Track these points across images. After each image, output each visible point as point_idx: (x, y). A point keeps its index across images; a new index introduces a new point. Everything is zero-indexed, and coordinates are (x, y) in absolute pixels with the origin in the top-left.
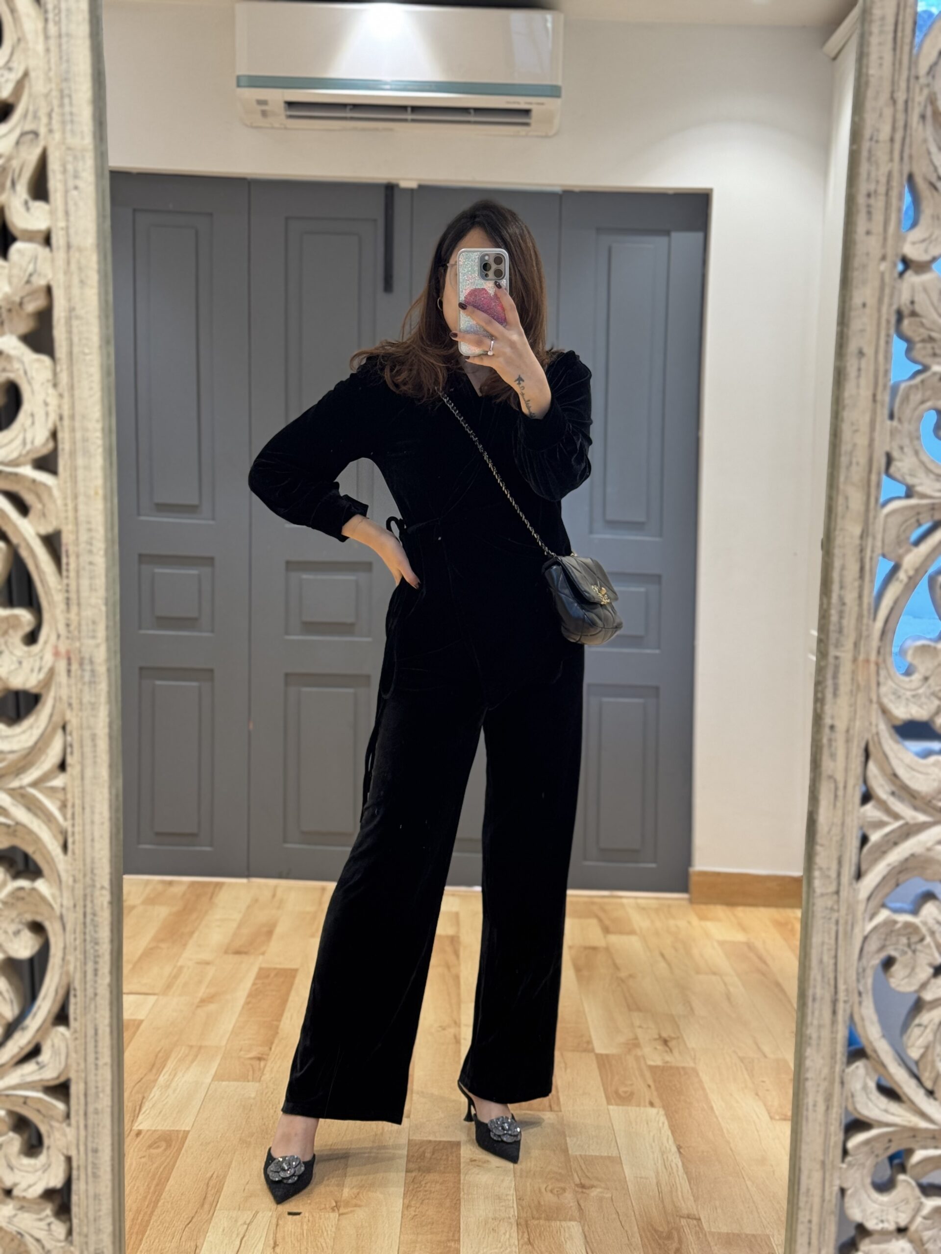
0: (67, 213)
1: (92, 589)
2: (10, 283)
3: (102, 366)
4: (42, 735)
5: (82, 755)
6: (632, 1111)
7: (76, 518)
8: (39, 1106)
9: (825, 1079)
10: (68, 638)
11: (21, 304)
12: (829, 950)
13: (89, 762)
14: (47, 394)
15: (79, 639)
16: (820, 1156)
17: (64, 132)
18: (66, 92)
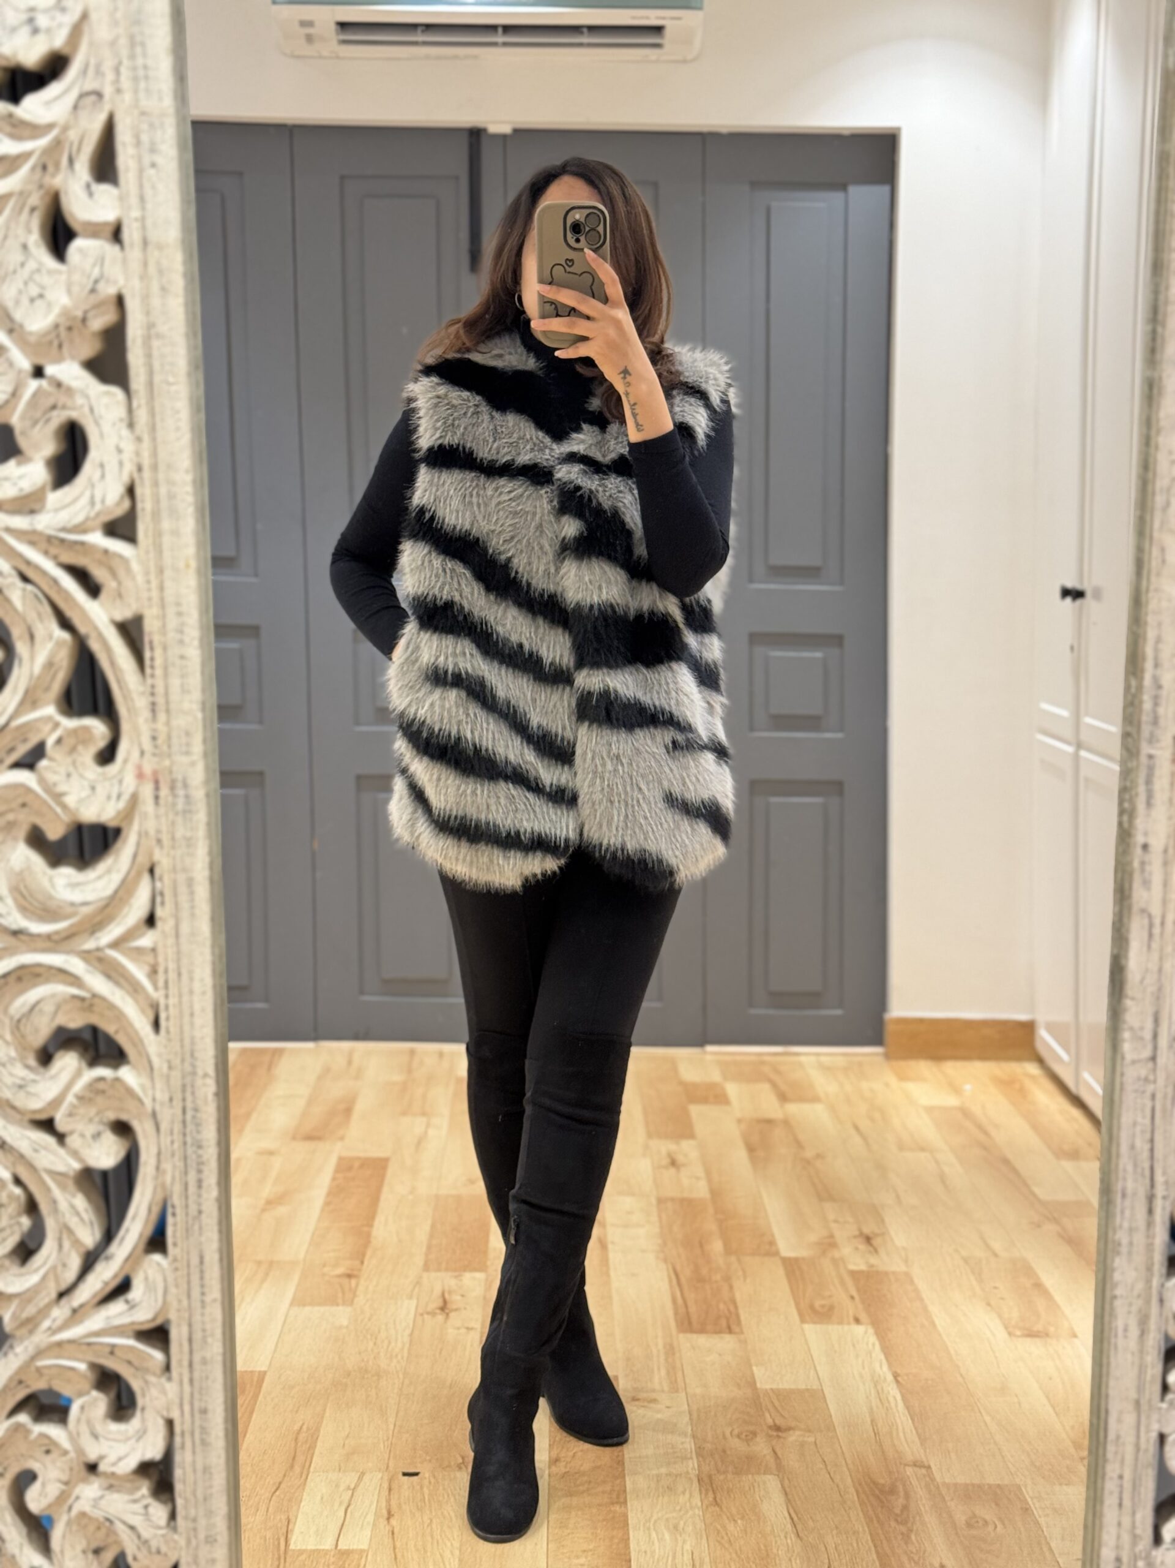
0: (142, 199)
1: (184, 690)
2: (69, 291)
3: (191, 399)
4: (124, 881)
5: (176, 904)
6: (834, 1330)
7: (162, 599)
8: (130, 1357)
9: (1139, 1296)
10: (154, 755)
11: (84, 320)
12: (1143, 1132)
13: (185, 914)
14: (120, 437)
15: (169, 756)
16: (1133, 1395)
17: (136, 91)
18: (138, 39)
